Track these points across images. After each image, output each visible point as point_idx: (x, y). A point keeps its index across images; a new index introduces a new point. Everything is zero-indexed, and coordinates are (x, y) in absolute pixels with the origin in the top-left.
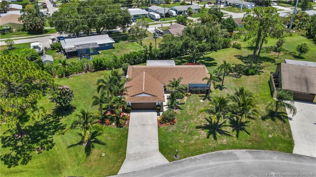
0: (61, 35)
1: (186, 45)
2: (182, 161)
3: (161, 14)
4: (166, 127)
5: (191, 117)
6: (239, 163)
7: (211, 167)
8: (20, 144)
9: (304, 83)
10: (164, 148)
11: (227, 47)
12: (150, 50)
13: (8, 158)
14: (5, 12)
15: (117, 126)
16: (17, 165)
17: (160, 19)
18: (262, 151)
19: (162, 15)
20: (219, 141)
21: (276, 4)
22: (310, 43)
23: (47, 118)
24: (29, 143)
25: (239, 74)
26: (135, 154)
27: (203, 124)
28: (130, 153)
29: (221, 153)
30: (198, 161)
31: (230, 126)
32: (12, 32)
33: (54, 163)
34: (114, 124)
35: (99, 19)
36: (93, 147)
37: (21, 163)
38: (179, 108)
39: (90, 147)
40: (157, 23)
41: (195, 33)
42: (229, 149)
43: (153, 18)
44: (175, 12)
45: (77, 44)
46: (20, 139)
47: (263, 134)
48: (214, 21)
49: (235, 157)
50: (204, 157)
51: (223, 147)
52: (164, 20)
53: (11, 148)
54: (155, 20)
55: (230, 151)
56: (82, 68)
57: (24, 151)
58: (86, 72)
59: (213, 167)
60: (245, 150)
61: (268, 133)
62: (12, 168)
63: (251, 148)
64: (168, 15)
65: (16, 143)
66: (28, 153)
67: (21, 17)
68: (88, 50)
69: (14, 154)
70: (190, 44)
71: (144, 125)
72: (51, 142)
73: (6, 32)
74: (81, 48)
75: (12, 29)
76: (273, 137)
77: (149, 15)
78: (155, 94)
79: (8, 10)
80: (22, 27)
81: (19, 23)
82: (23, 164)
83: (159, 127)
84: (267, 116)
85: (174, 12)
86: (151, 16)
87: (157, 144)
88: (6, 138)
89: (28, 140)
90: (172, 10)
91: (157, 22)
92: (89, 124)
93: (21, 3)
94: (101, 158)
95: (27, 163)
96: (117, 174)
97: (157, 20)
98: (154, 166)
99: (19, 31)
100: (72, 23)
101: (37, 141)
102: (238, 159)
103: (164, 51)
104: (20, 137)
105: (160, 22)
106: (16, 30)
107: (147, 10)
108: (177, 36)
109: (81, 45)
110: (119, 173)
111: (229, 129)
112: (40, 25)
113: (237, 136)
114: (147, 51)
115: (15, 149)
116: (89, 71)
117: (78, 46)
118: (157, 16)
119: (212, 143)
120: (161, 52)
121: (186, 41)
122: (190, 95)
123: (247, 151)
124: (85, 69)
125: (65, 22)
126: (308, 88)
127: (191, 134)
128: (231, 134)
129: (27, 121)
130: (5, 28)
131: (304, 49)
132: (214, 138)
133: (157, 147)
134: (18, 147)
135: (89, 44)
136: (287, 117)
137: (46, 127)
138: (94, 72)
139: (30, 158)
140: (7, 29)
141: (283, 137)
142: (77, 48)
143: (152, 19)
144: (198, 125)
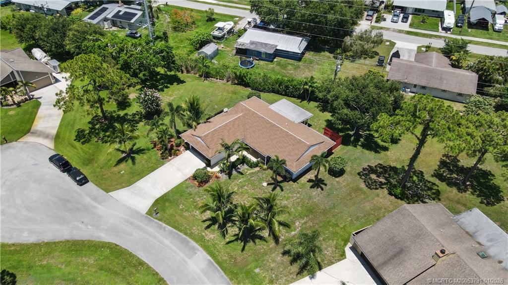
2: (153, 221)
6: (185, 261)
7: (161, 243)
8: (98, 126)
10: (161, 200)
13: (82, 133)
18: (221, 272)
20: (206, 233)
26: (139, 188)
29: (188, 242)
30: (161, 231)
33: (93, 155)
36: (127, 161)
37: (82, 142)
38: (230, 176)
39: (124, 160)
49: (191, 255)
50: (171, 232)
51: (200, 240)
53: (91, 126)
59: (162, 245)
60: (210, 258)
66: (93, 136)
69: (87, 132)
71: (179, 169)
76: (257, 274)
87: (163, 193)
94: (118, 174)
95: (84, 144)
96: (107, 193)
104: (103, 121)
110: (110, 193)
111: (234, 231)
113: (229, 242)
119: (198, 228)
123: (209, 260)
128: (227, 236)
132: (206, 227)
134: (94, 128)
139: (89, 141)
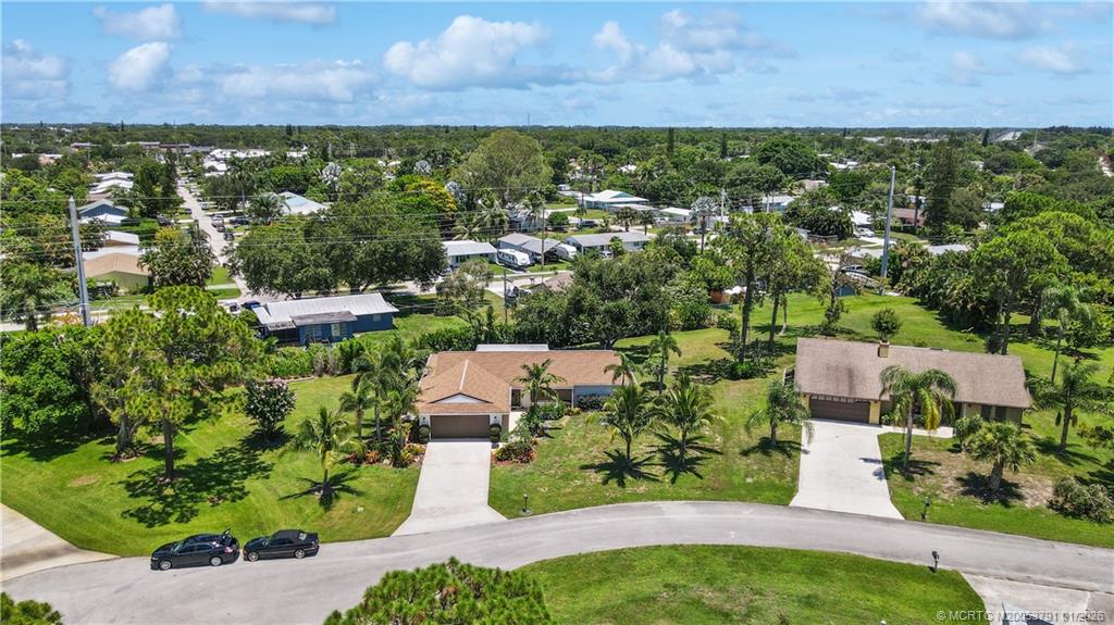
0: (256, 298)
1: (577, 306)
2: (538, 518)
3: (533, 255)
4: (509, 467)
5: (573, 450)
6: (664, 519)
7: (599, 525)
8: (169, 491)
9: (846, 378)
10: (498, 500)
11: (700, 327)
12: (489, 325)
13: (147, 512)
14: (93, 249)
15: (394, 465)
16: (168, 523)
17: (529, 266)
19: (539, 257)
20: (629, 490)
21: (870, 233)
22: (929, 318)
23: (226, 453)
24: (190, 490)
25: (713, 379)
26: (431, 509)
27: (597, 462)
28: (421, 507)
30: (572, 518)
31: (662, 465)
32: (115, 296)
33: (249, 521)
34: (386, 461)
35: (360, 255)
36: (337, 497)
37: (176, 521)
38: (548, 436)
39: (331, 498)
40: (521, 277)
41: (599, 278)
42: (648, 500)
43: (510, 265)
44: (574, 249)
45: (297, 313)
46: (168, 483)
47: (734, 478)
48: (670, 262)
49: (660, 511)
51: (638, 497)
52: (542, 270)
53: (150, 498)
54: (516, 269)
55: (650, 503)
56: (312, 365)
57: (180, 502)
58: (320, 376)
59: (602, 525)
61: (746, 476)
62: (157, 528)
63: (699, 499)
64: (552, 257)
65: (160, 491)
66: (189, 505)
67: (147, 257)
68: (326, 327)
69: (158, 506)
70: (586, 304)
71: (457, 464)
72: (241, 490)
73: (100, 295)
74: (310, 321)
75: (118, 288)
76: (754, 483)
77: (500, 256)
78: (487, 399)
79: (101, 246)
80: (145, 283)
81: (137, 271)
82: (181, 522)
83: (492, 467)
84: (754, 448)
85: (571, 250)
86: (506, 258)
88: (137, 483)
89: (186, 486)
90: (568, 243)
91: (521, 273)
92: (335, 436)
93: (135, 229)
94: (355, 515)
95: (188, 520)
96: (389, 536)
97: (521, 268)
98: (473, 524)
99: (134, 294)
100: (289, 261)
101: (208, 489)
102: (664, 514)
103: (526, 326)
104: (167, 480)
105: (529, 273)
106: (127, 290)
107: (497, 245)
108: (560, 289)
109: (308, 317)
110: (394, 535)
111: (658, 471)
112: (197, 276)
113: (673, 481)
114: (481, 325)
115: (159, 500)
116: (327, 372)
117: (300, 318)
118: (522, 258)
119: (611, 491)
120: (518, 328)
121: (577, 295)
122: (578, 413)
124: (318, 367)
125: (273, 262)
126: (851, 388)
127: (566, 477)
128: (660, 478)
129: (182, 457)
130: (99, 284)
131: (886, 322)
132: (619, 485)
133: (486, 499)
134: (167, 497)
135: (331, 315)
136: (798, 449)
137: (226, 468)
138: (339, 375)
139: (194, 513)
140: (107, 288)
141: (777, 482)
142: (298, 322)
143: (509, 267)
144: (586, 463)
